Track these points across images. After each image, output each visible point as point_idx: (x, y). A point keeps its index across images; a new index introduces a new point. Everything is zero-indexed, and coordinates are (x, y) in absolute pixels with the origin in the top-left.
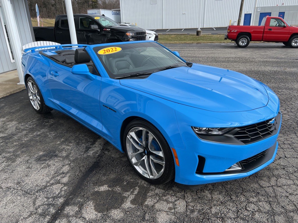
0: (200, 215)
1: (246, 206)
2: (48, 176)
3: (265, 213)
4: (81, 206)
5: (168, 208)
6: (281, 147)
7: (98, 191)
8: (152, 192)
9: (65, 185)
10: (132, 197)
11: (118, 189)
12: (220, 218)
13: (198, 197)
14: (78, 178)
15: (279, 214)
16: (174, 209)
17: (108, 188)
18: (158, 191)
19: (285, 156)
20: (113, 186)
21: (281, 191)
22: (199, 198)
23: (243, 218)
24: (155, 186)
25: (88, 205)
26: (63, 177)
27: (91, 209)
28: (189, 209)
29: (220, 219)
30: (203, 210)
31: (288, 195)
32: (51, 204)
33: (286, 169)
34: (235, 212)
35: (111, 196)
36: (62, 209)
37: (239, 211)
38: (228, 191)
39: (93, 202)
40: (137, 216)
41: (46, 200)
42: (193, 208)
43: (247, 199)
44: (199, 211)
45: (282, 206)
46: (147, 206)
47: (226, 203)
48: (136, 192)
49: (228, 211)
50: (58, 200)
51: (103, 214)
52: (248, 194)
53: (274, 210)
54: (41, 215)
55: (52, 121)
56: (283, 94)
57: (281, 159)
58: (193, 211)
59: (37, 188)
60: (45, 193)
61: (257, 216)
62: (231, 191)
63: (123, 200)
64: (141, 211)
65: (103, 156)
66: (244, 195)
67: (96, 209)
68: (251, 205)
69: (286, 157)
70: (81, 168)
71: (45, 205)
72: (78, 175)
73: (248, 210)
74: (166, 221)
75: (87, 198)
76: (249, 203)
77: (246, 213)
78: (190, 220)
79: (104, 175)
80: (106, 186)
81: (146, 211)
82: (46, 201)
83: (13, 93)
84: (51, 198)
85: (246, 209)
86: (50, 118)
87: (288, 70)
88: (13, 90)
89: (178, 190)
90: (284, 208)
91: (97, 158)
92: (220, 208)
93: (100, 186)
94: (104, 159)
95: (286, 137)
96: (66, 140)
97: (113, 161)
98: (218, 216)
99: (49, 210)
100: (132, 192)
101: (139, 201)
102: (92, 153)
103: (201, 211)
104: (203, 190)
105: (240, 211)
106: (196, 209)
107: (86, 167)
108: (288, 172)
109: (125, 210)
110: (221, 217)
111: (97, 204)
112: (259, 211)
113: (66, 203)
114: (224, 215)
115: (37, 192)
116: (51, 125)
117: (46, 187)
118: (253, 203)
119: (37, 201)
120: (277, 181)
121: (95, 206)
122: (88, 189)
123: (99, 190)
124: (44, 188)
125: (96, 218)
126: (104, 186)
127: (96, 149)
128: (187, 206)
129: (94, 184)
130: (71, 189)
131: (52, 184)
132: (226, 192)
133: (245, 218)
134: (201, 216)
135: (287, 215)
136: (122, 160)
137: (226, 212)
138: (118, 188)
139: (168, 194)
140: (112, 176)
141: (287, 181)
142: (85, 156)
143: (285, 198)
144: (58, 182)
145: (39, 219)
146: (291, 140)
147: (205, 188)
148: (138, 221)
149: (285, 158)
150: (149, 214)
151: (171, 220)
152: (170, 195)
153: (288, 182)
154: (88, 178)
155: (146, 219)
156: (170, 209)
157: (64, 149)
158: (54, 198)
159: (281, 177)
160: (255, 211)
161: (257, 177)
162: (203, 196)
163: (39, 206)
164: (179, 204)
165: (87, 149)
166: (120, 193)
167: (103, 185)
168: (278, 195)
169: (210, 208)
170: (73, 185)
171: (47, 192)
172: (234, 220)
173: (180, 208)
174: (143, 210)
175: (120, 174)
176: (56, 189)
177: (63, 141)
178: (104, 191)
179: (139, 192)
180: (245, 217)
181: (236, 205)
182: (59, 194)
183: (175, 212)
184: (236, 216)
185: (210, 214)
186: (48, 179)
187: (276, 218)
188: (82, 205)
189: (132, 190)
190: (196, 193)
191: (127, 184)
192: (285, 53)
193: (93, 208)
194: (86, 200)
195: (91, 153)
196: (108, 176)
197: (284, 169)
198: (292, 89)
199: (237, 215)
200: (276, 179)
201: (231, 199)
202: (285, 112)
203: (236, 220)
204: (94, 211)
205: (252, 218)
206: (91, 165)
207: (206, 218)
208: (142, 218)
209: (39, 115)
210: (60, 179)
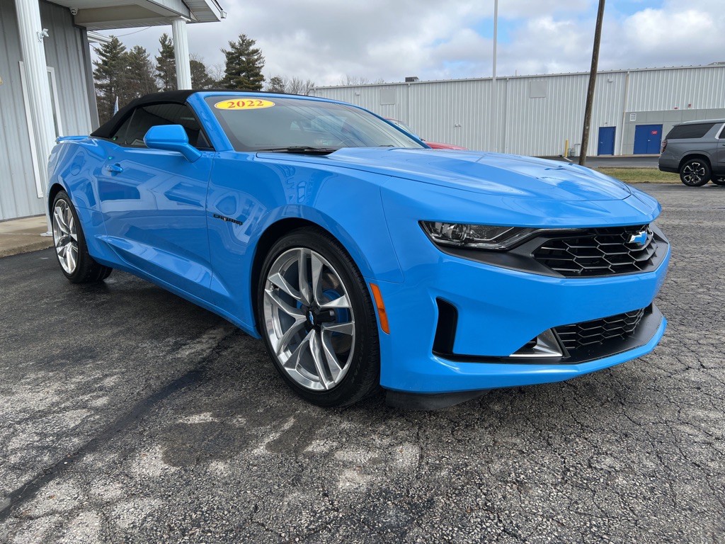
0: (457, 475)
1: (589, 460)
2: (59, 392)
3: (644, 476)
4: (128, 454)
5: (370, 460)
6: (692, 348)
7: (183, 424)
8: (329, 428)
9: (97, 410)
10: (273, 436)
11: (240, 421)
12: (514, 483)
13: (456, 439)
14: (136, 400)
15: (687, 479)
16: (386, 461)
17: (211, 418)
18: (345, 425)
19: (702, 365)
20: (227, 414)
21: (691, 432)
22: (459, 441)
23: (581, 484)
24: (341, 417)
25: (148, 451)
26: (99, 397)
27: (154, 458)
28: (427, 463)
29: (512, 485)
30: (467, 466)
31: (711, 440)
32: (47, 447)
33: (703, 389)
34: (559, 471)
35: (215, 434)
36: (75, 458)
37: (569, 470)
38: (541, 431)
39: (165, 445)
40: (277, 476)
41: (36, 438)
42: (438, 462)
43: (594, 446)
44: (457, 467)
45: (695, 464)
46: (311, 456)
47: (533, 453)
48: (287, 426)
49: (539, 469)
50: (70, 439)
51: (186, 471)
52: (596, 437)
53: (671, 470)
54: (14, 468)
55: (103, 298)
56: (695, 262)
57: (691, 371)
58: (437, 468)
59: (21, 416)
60: (41, 426)
61: (620, 480)
62: (550, 430)
63: (246, 441)
64: (291, 464)
65: (216, 359)
66: (586, 439)
67: (167, 459)
68: (605, 458)
69: (704, 367)
70: (152, 382)
71: (33, 448)
72: (138, 394)
73: (595, 468)
74: (357, 486)
75: (151, 437)
76: (599, 454)
77: (588, 473)
78: (428, 487)
79: (208, 394)
80: (208, 414)
81: (305, 465)
82: (37, 442)
83: (26, 251)
84: (51, 435)
85: (590, 466)
86: (99, 293)
87: (707, 224)
88: (26, 244)
89: (402, 425)
90: (699, 466)
91: (199, 363)
92: (515, 462)
93: (192, 414)
94: (216, 365)
95: (703, 332)
96: (129, 330)
97: (238, 369)
98: (509, 479)
99: (39, 459)
100: (274, 427)
101: (289, 446)
102: (187, 353)
103: (462, 468)
104: (471, 426)
105: (571, 469)
106: (448, 464)
107: (166, 379)
108: (711, 395)
109: (249, 462)
110: (517, 480)
111: (173, 448)
112: (628, 470)
113: (90, 447)
114: (526, 476)
115: (19, 423)
116: (97, 305)
117: (44, 414)
118: (611, 454)
119: (14, 439)
120: (679, 412)
121: (166, 453)
122: (157, 420)
123: (186, 422)
124: (41, 416)
125: (162, 477)
126: (202, 415)
127: (199, 347)
128: (421, 457)
129: (175, 410)
130: (112, 420)
131: (66, 409)
132: (534, 432)
133: (586, 484)
134: (460, 479)
135: (708, 482)
136: (262, 367)
137: (530, 471)
138: (240, 419)
139: (374, 432)
140: (231, 395)
141: (709, 413)
142: (169, 358)
143: (703, 447)
144: (84, 406)
145: (6, 475)
146: (717, 337)
147: (477, 423)
148: (279, 486)
149: (702, 369)
150: (311, 471)
151: (372, 485)
152: (379, 433)
153: (710, 415)
154: (165, 401)
155: (303, 480)
156: (374, 461)
157: (117, 345)
158: (59, 436)
159: (692, 405)
160: (616, 471)
161: (623, 404)
162: (470, 439)
163: (14, 451)
164: (401, 452)
165: (177, 347)
166: (241, 429)
167: (199, 412)
168: (681, 440)
169: (488, 462)
170: (120, 412)
171: (47, 423)
172: (555, 489)
173: (401, 460)
174: (297, 463)
175: (250, 394)
176: (72, 419)
177: (121, 331)
178: (200, 424)
179: (293, 427)
180: (585, 481)
181: (562, 457)
182: (77, 427)
183: (387, 469)
184: (559, 480)
185: (486, 475)
186: (56, 399)
187: (676, 487)
188: (133, 450)
189: (274, 423)
190: (452, 432)
191: (267, 411)
192: (699, 198)
193: (160, 456)
194: (144, 442)
195: (185, 353)
196: (219, 395)
197: (699, 388)
198: (718, 253)
199: (563, 478)
200: (678, 409)
201: (549, 444)
202: (701, 290)
203: (559, 488)
204: (162, 462)
205: (608, 485)
206: (178, 376)
207: (475, 482)
208: (293, 480)
209: (76, 287)
210: (87, 401)
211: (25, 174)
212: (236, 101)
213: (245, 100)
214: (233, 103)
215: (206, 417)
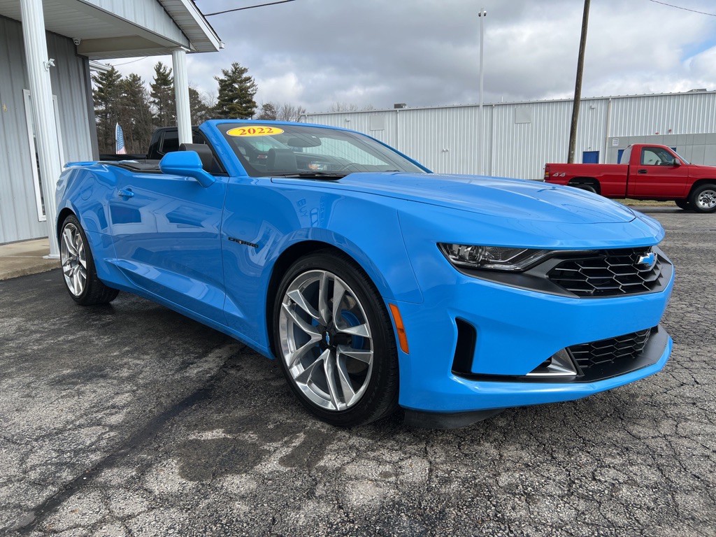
0: (467, 488)
1: (593, 473)
2: (72, 410)
3: (646, 487)
4: (145, 468)
5: (381, 473)
6: (684, 365)
7: (196, 440)
8: (339, 443)
9: (112, 428)
10: (286, 451)
11: (251, 437)
12: (522, 495)
13: (463, 453)
14: (149, 417)
15: (688, 490)
16: (397, 475)
17: (223, 434)
18: (354, 441)
19: (696, 381)
20: (239, 431)
21: (689, 445)
22: (466, 455)
23: (587, 496)
24: (350, 433)
25: (165, 466)
26: (113, 414)
27: (171, 473)
28: (437, 477)
29: (520, 497)
30: (475, 479)
31: (708, 453)
32: (66, 463)
33: (699, 404)
34: (564, 484)
35: (228, 450)
36: (93, 474)
37: (574, 483)
38: (545, 445)
39: (180, 460)
40: (292, 489)
41: (54, 455)
42: (447, 475)
43: (596, 459)
44: (465, 481)
45: (695, 475)
46: (324, 470)
47: (538, 466)
48: (297, 443)
49: (545, 481)
50: (87, 456)
51: (203, 485)
52: (599, 451)
53: (672, 482)
54: (33, 483)
55: (108, 318)
56: (682, 282)
57: (686, 387)
58: (446, 481)
59: (38, 433)
60: (57, 443)
61: (625, 492)
62: (553, 445)
63: (259, 456)
64: (305, 478)
65: (224, 378)
66: (589, 453)
67: (183, 474)
68: (608, 471)
69: (698, 383)
70: (163, 400)
71: (51, 464)
72: (150, 411)
73: (600, 480)
74: (371, 498)
75: (166, 453)
76: (602, 466)
77: (593, 486)
78: (439, 499)
79: (219, 411)
80: (221, 430)
81: (318, 479)
82: (55, 458)
83: (29, 273)
84: (69, 451)
85: (594, 479)
86: (104, 314)
87: (692, 245)
88: (30, 267)
89: (410, 440)
90: (699, 478)
91: (208, 381)
92: (522, 475)
93: (205, 430)
94: (224, 383)
95: (695, 350)
96: (136, 349)
97: (246, 387)
98: (517, 492)
99: (58, 475)
100: (285, 442)
101: (302, 460)
102: (195, 372)
103: (471, 481)
104: (476, 440)
105: (576, 481)
106: (457, 477)
107: (177, 397)
108: (706, 410)
109: (263, 476)
110: (524, 492)
111: (189, 464)
112: (631, 482)
113: (108, 463)
114: (533, 488)
115: (36, 440)
116: (103, 326)
117: (61, 431)
118: (614, 467)
119: (32, 456)
120: (676, 426)
121: (182, 468)
122: (171, 437)
123: (199, 438)
124: (57, 434)
125: (181, 491)
126: (215, 431)
127: (206, 366)
128: (431, 471)
129: (188, 427)
130: (126, 437)
131: (80, 426)
132: (538, 446)
133: (592, 495)
134: (469, 491)
135: (708, 492)
136: (270, 385)
137: (537, 484)
138: (252, 435)
139: (383, 447)
140: (240, 413)
141: (705, 427)
142: (178, 376)
143: (702, 459)
144: (98, 423)
145: (27, 490)
146: (709, 355)
147: (482, 438)
148: (294, 499)
149: (696, 385)
150: (325, 485)
151: (385, 498)
152: (388, 448)
153: (707, 429)
154: (177, 418)
155: (317, 494)
156: (385, 475)
157: (126, 364)
158: (76, 452)
159: (689, 419)
160: (620, 483)
161: (622, 419)
162: (476, 453)
163: (33, 468)
164: (411, 466)
165: (185, 365)
166: (254, 444)
167: (212, 429)
168: (680, 453)
169: (495, 475)
170: (134, 429)
171: (63, 440)
172: (562, 500)
173: (411, 474)
174: (311, 477)
175: (260, 410)
176: (87, 436)
177: (128, 351)
178: (212, 440)
179: (304, 443)
180: (591, 493)
181: (567, 470)
182: (92, 444)
183: (399, 482)
184: (566, 492)
185: (495, 488)
186: (70, 417)
187: (678, 497)
188: (149, 465)
189: (286, 439)
190: (459, 446)
191: (277, 427)
192: (683, 220)
193: (177, 471)
194: (160, 457)
195: (193, 372)
196: (229, 412)
197: (694, 404)
198: (705, 274)
199: (569, 491)
200: (675, 423)
201: (553, 458)
202: (690, 309)
203: (565, 500)
204: (179, 477)
205: (612, 496)
206: (188, 394)
207: (484, 495)
208: (307, 493)
209: (81, 308)
210: (101, 418)
211: (26, 197)
212: (247, 128)
213: (256, 128)
214: (244, 131)
215: (217, 434)
